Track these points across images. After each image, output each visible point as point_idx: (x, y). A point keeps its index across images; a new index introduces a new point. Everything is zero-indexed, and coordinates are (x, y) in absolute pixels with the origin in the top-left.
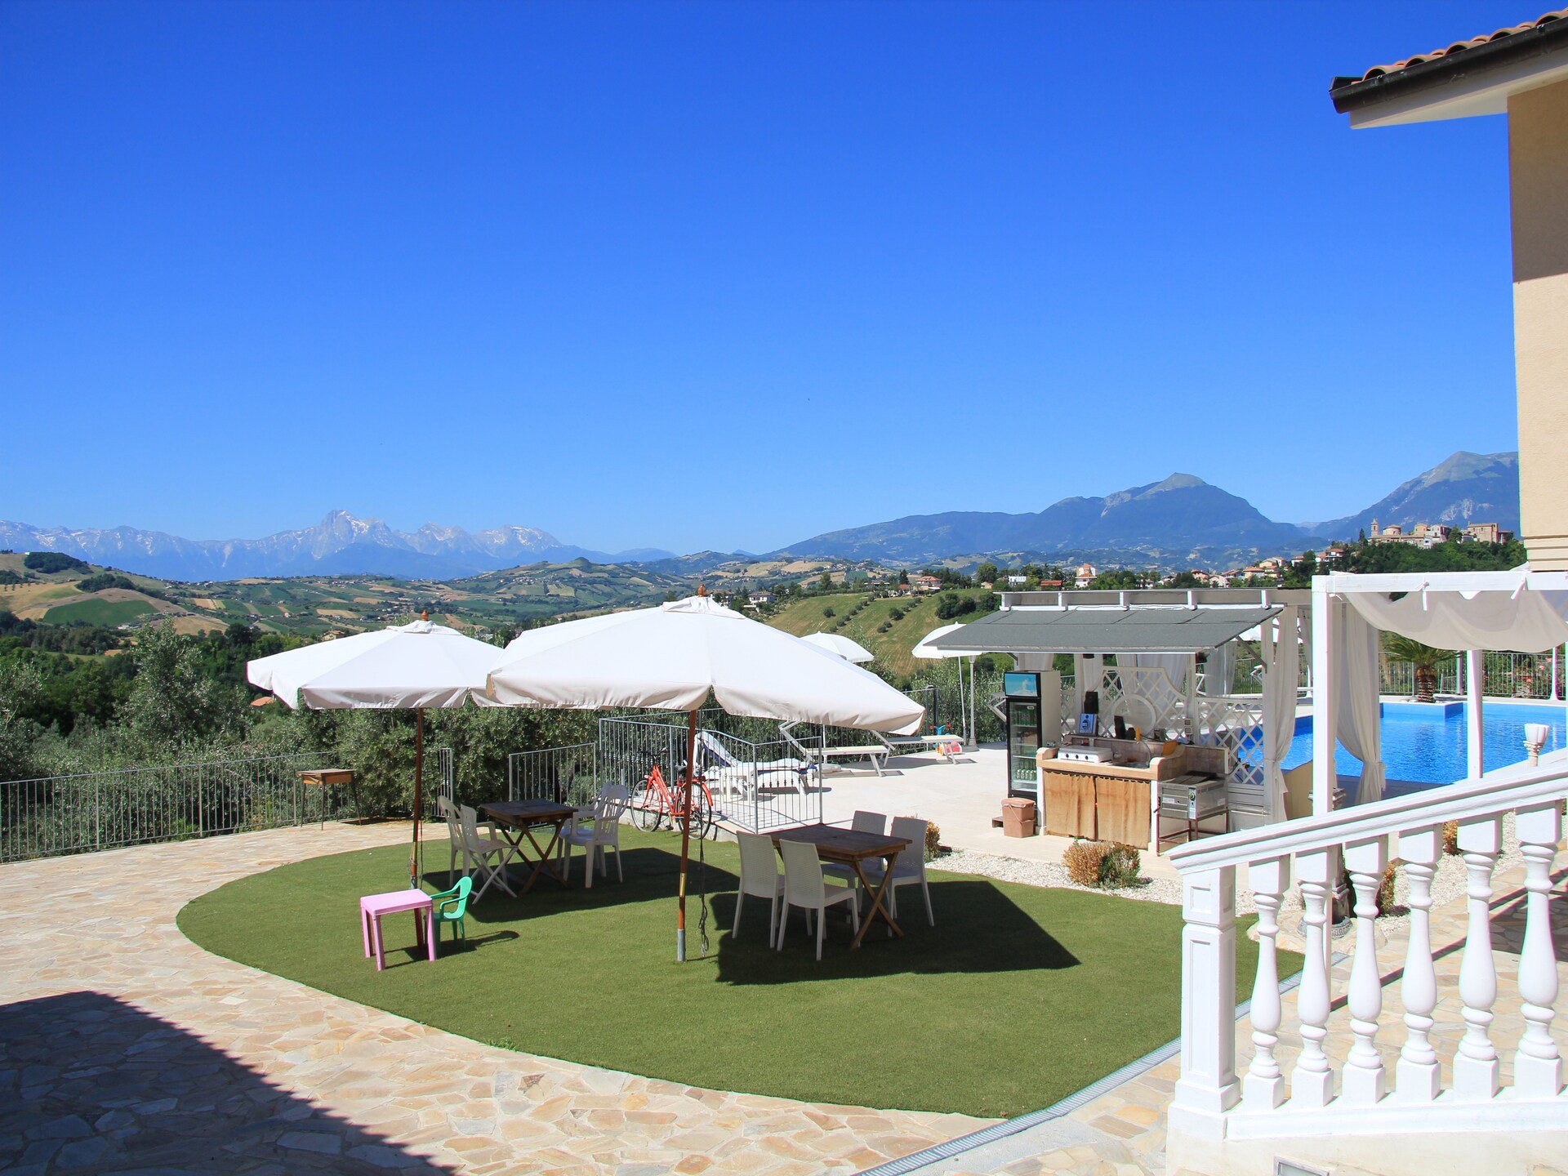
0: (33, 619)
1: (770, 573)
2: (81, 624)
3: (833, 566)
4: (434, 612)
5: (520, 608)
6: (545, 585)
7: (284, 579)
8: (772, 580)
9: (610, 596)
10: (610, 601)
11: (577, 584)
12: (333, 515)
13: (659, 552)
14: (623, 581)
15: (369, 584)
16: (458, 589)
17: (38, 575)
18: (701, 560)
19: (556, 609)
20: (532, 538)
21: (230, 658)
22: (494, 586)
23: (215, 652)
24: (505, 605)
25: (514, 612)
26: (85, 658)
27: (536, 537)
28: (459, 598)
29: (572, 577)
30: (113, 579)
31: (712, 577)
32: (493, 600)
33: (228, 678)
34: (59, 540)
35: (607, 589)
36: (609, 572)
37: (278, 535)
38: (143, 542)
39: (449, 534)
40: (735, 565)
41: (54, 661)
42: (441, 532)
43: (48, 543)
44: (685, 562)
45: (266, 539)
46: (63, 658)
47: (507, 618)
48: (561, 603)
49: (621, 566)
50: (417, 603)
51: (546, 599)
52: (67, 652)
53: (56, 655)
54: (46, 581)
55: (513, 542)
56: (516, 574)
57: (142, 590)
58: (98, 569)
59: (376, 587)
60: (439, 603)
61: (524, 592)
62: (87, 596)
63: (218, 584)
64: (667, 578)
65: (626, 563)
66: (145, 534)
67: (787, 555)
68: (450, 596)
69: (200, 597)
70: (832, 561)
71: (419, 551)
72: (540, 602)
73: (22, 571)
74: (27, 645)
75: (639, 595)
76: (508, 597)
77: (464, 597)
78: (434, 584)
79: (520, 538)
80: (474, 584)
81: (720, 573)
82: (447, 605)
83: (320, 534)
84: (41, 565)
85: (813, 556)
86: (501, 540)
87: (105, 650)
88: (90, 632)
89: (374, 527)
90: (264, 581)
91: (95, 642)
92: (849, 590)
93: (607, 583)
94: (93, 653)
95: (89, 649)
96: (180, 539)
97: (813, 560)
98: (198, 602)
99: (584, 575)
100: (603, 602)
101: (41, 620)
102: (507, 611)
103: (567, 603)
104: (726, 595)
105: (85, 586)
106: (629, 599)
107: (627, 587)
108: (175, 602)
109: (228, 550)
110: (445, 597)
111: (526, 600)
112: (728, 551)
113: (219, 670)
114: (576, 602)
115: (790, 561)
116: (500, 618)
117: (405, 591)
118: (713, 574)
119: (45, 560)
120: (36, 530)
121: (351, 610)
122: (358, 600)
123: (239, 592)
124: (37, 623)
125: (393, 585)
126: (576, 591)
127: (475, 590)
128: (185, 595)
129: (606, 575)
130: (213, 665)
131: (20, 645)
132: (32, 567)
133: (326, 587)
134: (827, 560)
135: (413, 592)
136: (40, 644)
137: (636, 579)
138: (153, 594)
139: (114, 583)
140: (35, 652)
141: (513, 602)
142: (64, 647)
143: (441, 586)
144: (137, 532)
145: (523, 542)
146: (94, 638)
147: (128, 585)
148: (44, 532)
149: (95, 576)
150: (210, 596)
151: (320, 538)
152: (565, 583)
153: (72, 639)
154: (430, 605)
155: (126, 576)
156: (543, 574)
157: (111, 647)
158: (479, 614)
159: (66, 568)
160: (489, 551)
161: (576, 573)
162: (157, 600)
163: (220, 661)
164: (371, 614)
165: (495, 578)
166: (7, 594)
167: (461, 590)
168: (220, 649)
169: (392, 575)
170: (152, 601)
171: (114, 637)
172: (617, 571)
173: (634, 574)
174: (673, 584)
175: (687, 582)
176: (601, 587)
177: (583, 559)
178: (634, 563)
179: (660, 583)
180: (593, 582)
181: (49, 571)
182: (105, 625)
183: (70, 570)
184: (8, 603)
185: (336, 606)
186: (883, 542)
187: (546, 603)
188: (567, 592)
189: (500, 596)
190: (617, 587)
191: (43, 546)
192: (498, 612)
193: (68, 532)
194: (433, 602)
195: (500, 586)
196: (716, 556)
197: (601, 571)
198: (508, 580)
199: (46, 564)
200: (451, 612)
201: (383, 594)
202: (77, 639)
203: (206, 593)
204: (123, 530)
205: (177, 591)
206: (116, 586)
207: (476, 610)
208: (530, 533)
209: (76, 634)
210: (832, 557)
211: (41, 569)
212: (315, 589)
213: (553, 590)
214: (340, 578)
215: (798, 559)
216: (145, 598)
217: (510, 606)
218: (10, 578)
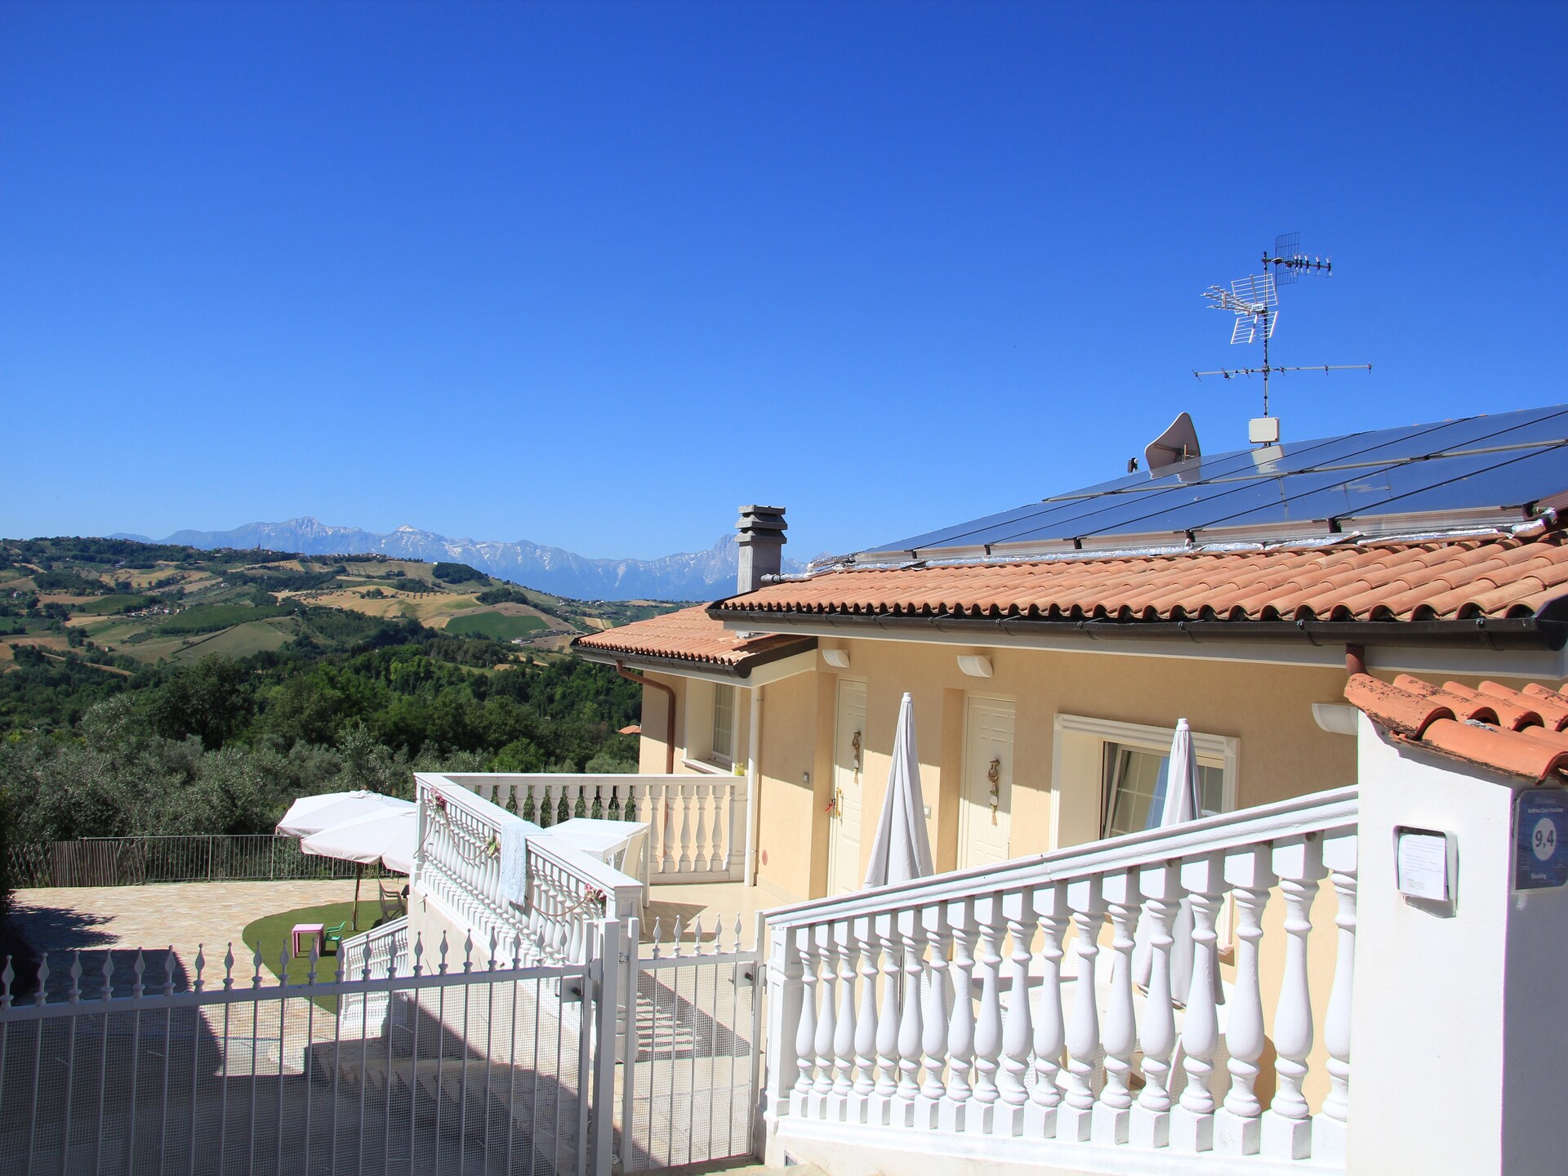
0: (436, 627)
2: (479, 636)
7: (673, 603)
17: (443, 584)
21: (610, 681)
23: (596, 674)
26: (477, 671)
30: (510, 594)
33: (606, 702)
34: (466, 551)
37: (672, 557)
38: (541, 557)
41: (449, 671)
43: (455, 554)
45: (660, 560)
46: (457, 669)
52: (462, 663)
53: (450, 665)
54: (451, 590)
57: (536, 606)
58: (498, 582)
62: (485, 608)
63: (609, 604)
66: (543, 549)
69: (590, 616)
73: (430, 579)
74: (427, 653)
84: (447, 576)
87: (495, 664)
88: (484, 643)
90: (654, 604)
91: (487, 656)
94: (484, 666)
95: (481, 661)
96: (577, 556)
98: (589, 621)
101: (443, 629)
105: (484, 599)
108: (566, 620)
109: (621, 570)
113: (598, 693)
119: (450, 571)
120: (446, 540)
123: (629, 613)
124: (440, 632)
128: (576, 613)
130: (593, 687)
131: (419, 653)
132: (438, 576)
136: (439, 654)
138: (546, 611)
139: (510, 597)
140: (433, 661)
142: (459, 658)
144: (536, 547)
146: (486, 652)
147: (523, 600)
148: (453, 542)
149: (494, 589)
150: (600, 616)
153: (466, 652)
155: (523, 591)
157: (501, 661)
159: (468, 580)
162: (549, 616)
163: (600, 683)
166: (416, 601)
168: (600, 672)
170: (544, 617)
171: (504, 651)
181: (453, 582)
182: (500, 638)
183: (473, 582)
184: (415, 611)
191: (451, 556)
193: (474, 544)
199: (453, 574)
202: (471, 651)
203: (597, 612)
204: (523, 543)
205: (569, 609)
206: (512, 601)
209: (471, 644)
211: (445, 579)
216: (539, 614)
218: (419, 586)
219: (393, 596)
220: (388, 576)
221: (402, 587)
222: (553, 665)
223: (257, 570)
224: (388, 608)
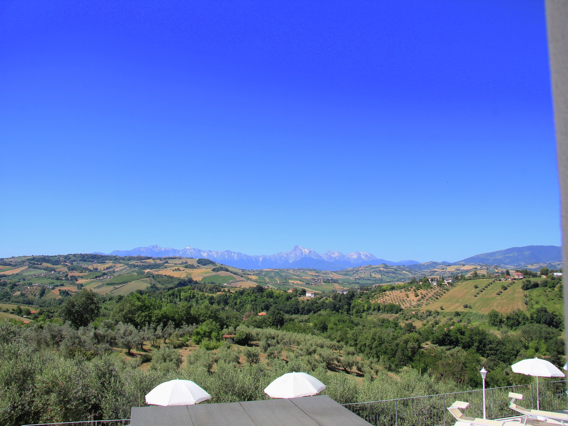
0: (198, 281)
1: (456, 270)
2: (213, 283)
3: (481, 267)
4: (330, 282)
5: (361, 282)
6: (370, 273)
7: (278, 269)
8: (457, 273)
9: (394, 278)
10: (395, 280)
11: (382, 273)
12: (296, 247)
13: (413, 261)
14: (399, 272)
15: (307, 272)
16: (339, 274)
17: (200, 266)
18: (429, 264)
19: (374, 282)
20: (366, 256)
21: (256, 297)
22: (352, 274)
23: (251, 295)
24: (355, 280)
25: (359, 283)
26: (210, 295)
27: (368, 255)
28: (339, 278)
29: (380, 271)
30: (223, 268)
31: (433, 271)
32: (351, 278)
33: (255, 304)
34: (208, 255)
35: (393, 275)
36: (394, 269)
37: (278, 254)
38: (234, 256)
39: (336, 254)
40: (442, 266)
41: (201, 295)
42: (334, 254)
43: (205, 255)
44: (423, 265)
45: (274, 255)
46: (204, 294)
47: (356, 285)
48: (376, 280)
49: (398, 266)
50: (324, 279)
51: (371, 279)
52: (205, 292)
53: (201, 293)
54: (203, 268)
55: (359, 257)
56: (360, 269)
57: (231, 272)
58: (219, 265)
59: (310, 273)
60: (332, 279)
61: (362, 276)
62: (214, 273)
63: (256, 271)
64: (416, 271)
65: (401, 266)
66: (234, 253)
67: (463, 263)
68: (336, 276)
69: (250, 275)
70: (481, 265)
71: (326, 260)
72: (368, 279)
73: (196, 264)
74: (194, 289)
75: (405, 278)
76: (357, 277)
77: (341, 277)
78: (331, 272)
79: (362, 256)
80: (345, 273)
81: (436, 270)
82: (335, 280)
84: (202, 263)
85: (473, 263)
86: (355, 257)
87: (217, 292)
88: (213, 285)
89: (310, 252)
90: (272, 270)
91: (214, 290)
92: (484, 278)
93: (393, 273)
94: (213, 293)
95: (212, 291)
96: (246, 255)
97: (473, 265)
98: (249, 276)
99: (385, 270)
100: (392, 280)
101: (200, 281)
102: (356, 283)
103: (378, 280)
104: (435, 279)
105: (214, 270)
106: (402, 279)
107: (401, 274)
108: (242, 277)
109: (261, 259)
110: (334, 277)
111: (363, 279)
112: (440, 261)
113: (252, 301)
114: (382, 280)
115: (464, 265)
116: (353, 285)
117: (320, 274)
118: (434, 270)
119: (203, 261)
120: (202, 251)
121: (301, 281)
122: (303, 277)
123: (263, 273)
124: (199, 282)
125: (316, 272)
126: (382, 276)
127: (345, 275)
128: (245, 274)
129: (393, 270)
130: (250, 299)
131: (191, 289)
132: (199, 263)
133: (293, 273)
134: (479, 265)
135: (323, 275)
136: (198, 289)
137: (404, 272)
138: (235, 274)
139: (223, 269)
140: (195, 292)
141: (359, 279)
142: (205, 291)
143: (333, 273)
144: (232, 252)
145: (363, 257)
146: (214, 288)
147: (227, 270)
148: (204, 252)
149: (217, 267)
150: (254, 275)
151: (292, 255)
152: (378, 273)
153: (207, 288)
154: (328, 280)
155: (227, 267)
156: (370, 269)
157: (219, 291)
158: (346, 284)
159: (209, 264)
160: (350, 260)
161: (382, 269)
162: (236, 275)
163: (252, 298)
164: (308, 282)
165: (352, 271)
166: (191, 272)
168: (253, 294)
169: (316, 269)
170: (234, 276)
171: (220, 288)
172: (397, 269)
173: (403, 270)
174: (418, 273)
175: (424, 273)
176: (391, 274)
177: (384, 264)
178: (404, 266)
179: (413, 273)
180: (388, 273)
181: (204, 265)
182: (219, 284)
183: (210, 265)
184: (191, 275)
185: (296, 279)
186: (502, 258)
187: (371, 280)
188: (378, 276)
189: (354, 277)
190: (397, 275)
191: (204, 257)
192: (353, 283)
193: (211, 252)
194: (330, 279)
195: (354, 273)
196: (435, 263)
197: (391, 268)
198: (357, 271)
199: (203, 262)
200: (336, 283)
201: (312, 275)
202: (209, 288)
203: (252, 273)
204: (228, 251)
205: (243, 273)
206: (223, 270)
207: (345, 282)
208: (366, 254)
209: (209, 286)
211: (201, 264)
212: (289, 273)
213: (373, 275)
214: (298, 270)
215: (467, 264)
216: (233, 275)
217: (357, 281)
218: (192, 267)
219: (183, 270)
220: (182, 264)
221: (186, 267)
222: (236, 292)
223: (139, 263)
224: (182, 275)
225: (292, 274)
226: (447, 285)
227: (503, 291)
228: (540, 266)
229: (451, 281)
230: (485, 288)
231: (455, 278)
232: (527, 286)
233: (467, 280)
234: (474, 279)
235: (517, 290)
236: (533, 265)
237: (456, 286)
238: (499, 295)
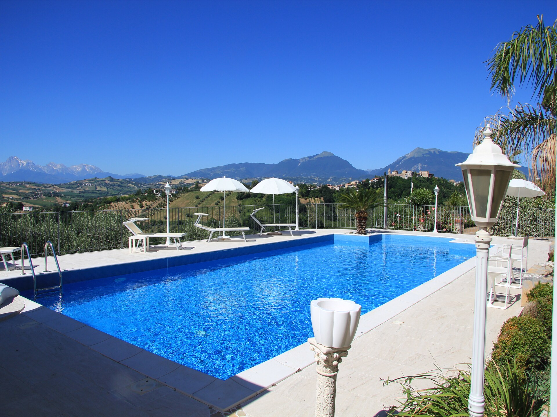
1: (180, 183)
3: (203, 181)
4: (51, 196)
5: (86, 195)
6: (96, 186)
8: (180, 186)
9: (120, 191)
10: (120, 193)
11: (108, 186)
12: (11, 158)
13: (139, 175)
14: (125, 185)
15: (25, 185)
16: (62, 187)
18: (155, 178)
19: (100, 195)
20: (91, 169)
22: (76, 187)
24: (80, 193)
25: (83, 196)
27: (93, 168)
28: (62, 191)
29: (106, 184)
31: (158, 184)
32: (75, 191)
35: (119, 188)
36: (120, 182)
39: (59, 167)
40: (167, 180)
42: (56, 166)
44: (149, 178)
47: (81, 198)
48: (102, 193)
49: (125, 180)
50: (45, 193)
51: (96, 192)
55: (84, 170)
56: (85, 182)
59: (28, 186)
60: (54, 193)
61: (87, 189)
64: (142, 184)
65: (127, 179)
67: (186, 177)
68: (58, 190)
70: (203, 179)
71: (47, 173)
72: (94, 193)
75: (131, 190)
76: (81, 190)
77: (64, 190)
78: (52, 185)
79: (87, 169)
80: (68, 186)
81: (161, 183)
82: (57, 193)
83: (6, 166)
85: (196, 177)
86: (79, 169)
89: (28, 164)
93: (119, 186)
97: (196, 179)
99: (111, 183)
100: (118, 193)
102: (81, 196)
103: (104, 193)
104: (160, 190)
106: (128, 192)
107: (127, 188)
110: (56, 190)
111: (88, 192)
112: (165, 175)
114: (107, 193)
115: (187, 179)
116: (78, 198)
117: (40, 188)
118: (159, 183)
121: (17, 195)
122: (21, 191)
125: (36, 186)
126: (107, 189)
127: (68, 188)
129: (119, 183)
133: (8, 186)
134: (201, 179)
135: (44, 188)
137: (130, 185)
141: (83, 192)
143: (55, 186)
145: (88, 170)
151: (6, 167)
152: (103, 186)
154: (50, 193)
156: (95, 182)
158: (69, 197)
160: (75, 173)
161: (108, 182)
164: (25, 196)
165: (76, 183)
167: (63, 188)
169: (36, 182)
172: (123, 182)
173: (130, 183)
174: (144, 187)
175: (149, 186)
176: (117, 187)
177: (110, 177)
178: (130, 179)
179: (139, 186)
180: (114, 185)
185: (11, 193)
186: (221, 173)
187: (96, 193)
188: (104, 189)
189: (78, 190)
190: (123, 188)
192: (77, 196)
194: (51, 192)
195: (78, 186)
196: (161, 177)
197: (117, 182)
198: (81, 184)
200: (58, 196)
201: (31, 189)
207: (68, 195)
208: (91, 167)
210: (203, 178)
212: (3, 187)
213: (99, 188)
214: (13, 183)
215: (190, 178)
217: (82, 194)
225: (7, 188)
226: (171, 196)
227: (220, 201)
228: (252, 181)
229: (174, 192)
230: (205, 199)
231: (179, 190)
232: (241, 196)
233: (190, 191)
234: (196, 191)
235: (233, 200)
236: (247, 180)
237: (179, 197)
238: (217, 204)
